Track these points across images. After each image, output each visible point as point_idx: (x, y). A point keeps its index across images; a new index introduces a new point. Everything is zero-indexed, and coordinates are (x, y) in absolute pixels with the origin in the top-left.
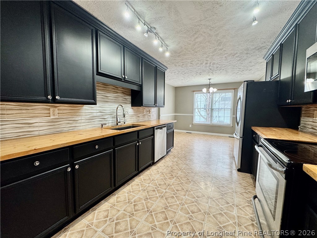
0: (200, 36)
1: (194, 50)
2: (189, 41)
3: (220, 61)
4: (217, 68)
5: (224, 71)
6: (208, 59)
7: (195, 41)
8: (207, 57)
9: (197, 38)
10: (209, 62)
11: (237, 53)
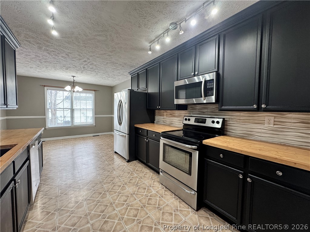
0: (104, 35)
1: (85, 44)
2: (89, 33)
3: (99, 64)
4: (92, 68)
5: (95, 73)
6: (91, 58)
7: (95, 37)
8: (91, 56)
9: (99, 35)
10: (89, 61)
11: (117, 63)
